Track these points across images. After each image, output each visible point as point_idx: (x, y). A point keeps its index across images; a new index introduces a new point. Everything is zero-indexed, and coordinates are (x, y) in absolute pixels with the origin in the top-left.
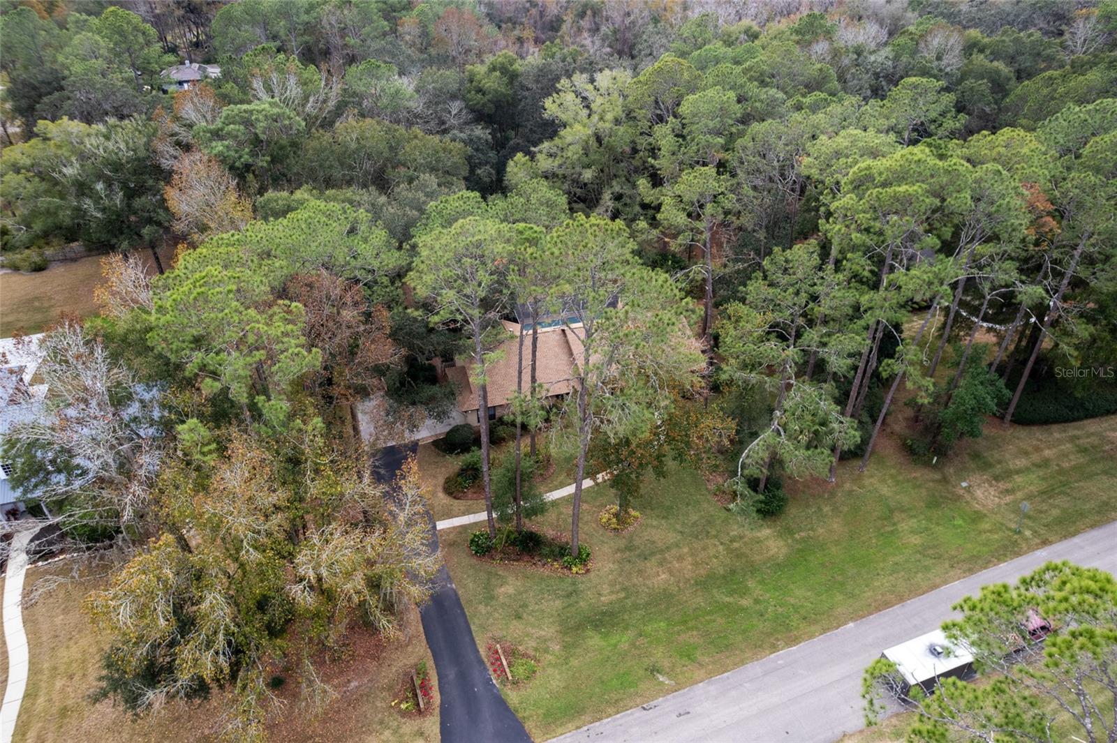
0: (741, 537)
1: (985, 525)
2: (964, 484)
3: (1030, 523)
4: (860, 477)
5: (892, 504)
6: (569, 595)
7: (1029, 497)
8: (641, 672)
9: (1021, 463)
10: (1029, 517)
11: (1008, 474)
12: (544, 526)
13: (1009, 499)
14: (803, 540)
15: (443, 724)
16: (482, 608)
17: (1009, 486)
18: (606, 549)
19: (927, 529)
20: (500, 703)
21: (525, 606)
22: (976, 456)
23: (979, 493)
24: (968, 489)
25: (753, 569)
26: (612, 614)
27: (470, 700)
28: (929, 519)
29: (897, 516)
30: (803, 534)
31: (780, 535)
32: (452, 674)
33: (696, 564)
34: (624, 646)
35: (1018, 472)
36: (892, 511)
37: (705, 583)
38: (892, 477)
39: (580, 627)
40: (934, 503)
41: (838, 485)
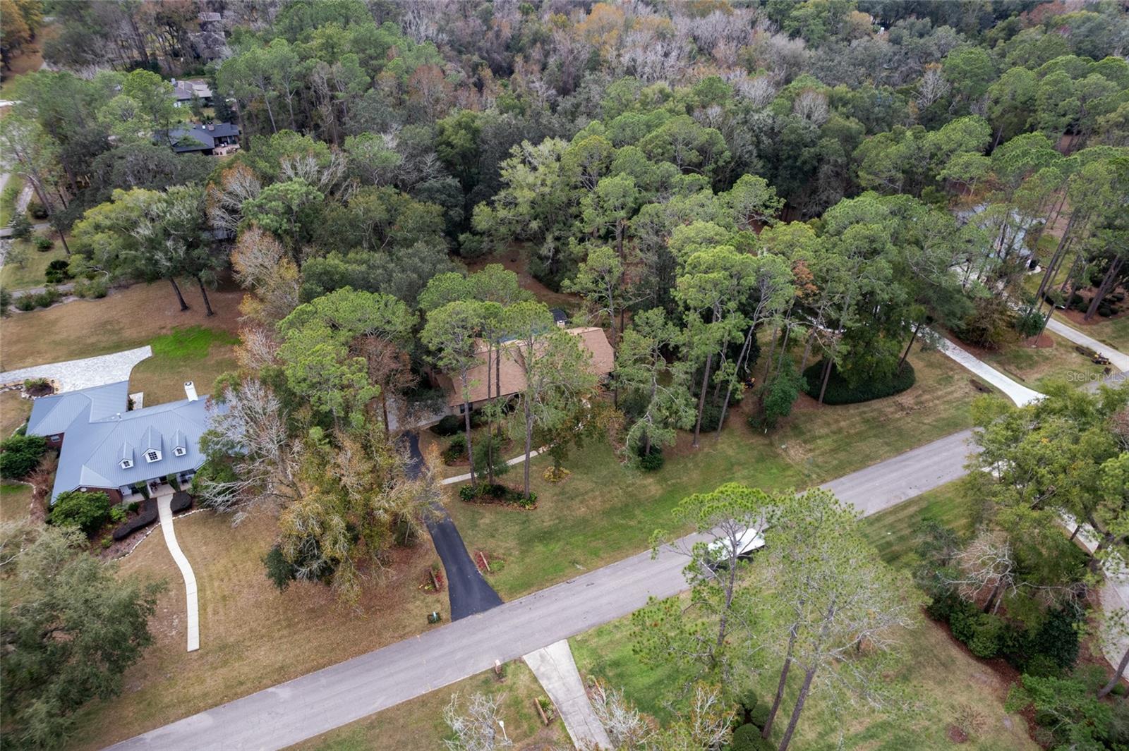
0: (633, 484)
1: (790, 473)
2: (783, 447)
3: (818, 470)
4: (715, 444)
5: (733, 460)
6: (524, 523)
7: (823, 454)
8: (567, 564)
9: (824, 431)
10: (818, 466)
11: (814, 438)
12: (508, 481)
13: (810, 455)
14: (673, 485)
15: (451, 596)
16: (470, 532)
17: (812, 446)
18: (547, 494)
19: (753, 476)
20: (484, 583)
21: (496, 530)
22: (795, 427)
23: (792, 452)
24: (785, 450)
25: (639, 503)
26: (550, 533)
27: (466, 583)
28: (756, 470)
29: (736, 467)
30: (673, 481)
31: (659, 482)
32: (454, 569)
33: (604, 502)
34: (557, 550)
35: (820, 438)
36: (732, 465)
37: (607, 513)
38: (737, 442)
39: (530, 541)
40: (761, 459)
41: (700, 449)
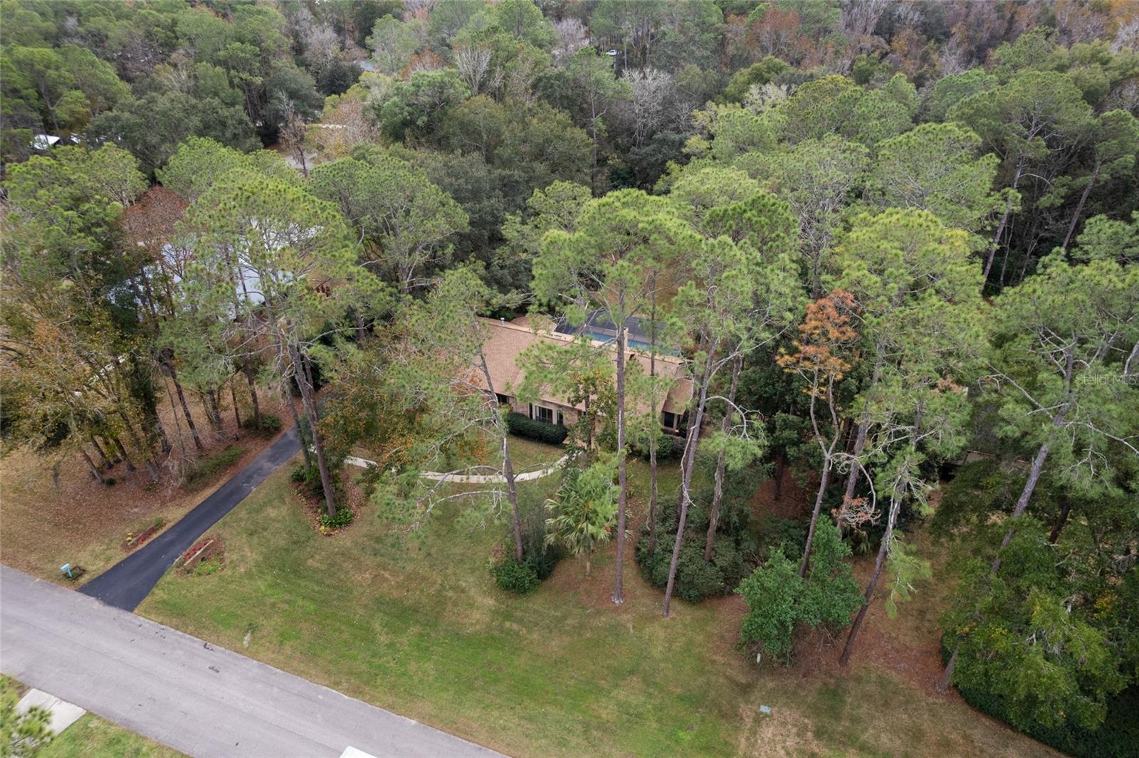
0: (463, 591)
2: (765, 709)
4: (652, 618)
5: (646, 666)
6: (296, 543)
8: (246, 624)
9: (890, 743)
11: (847, 741)
14: (509, 631)
15: (123, 562)
16: (243, 514)
18: (365, 528)
19: (640, 715)
20: (161, 573)
21: (265, 529)
22: (833, 693)
23: (768, 732)
24: (759, 719)
25: (433, 621)
26: (300, 575)
27: (152, 561)
28: (659, 709)
29: (635, 681)
30: (515, 626)
31: (496, 613)
32: (169, 539)
34: (270, 600)
36: (633, 672)
38: (690, 642)
39: (271, 567)
40: (695, 700)
41: (616, 609)
